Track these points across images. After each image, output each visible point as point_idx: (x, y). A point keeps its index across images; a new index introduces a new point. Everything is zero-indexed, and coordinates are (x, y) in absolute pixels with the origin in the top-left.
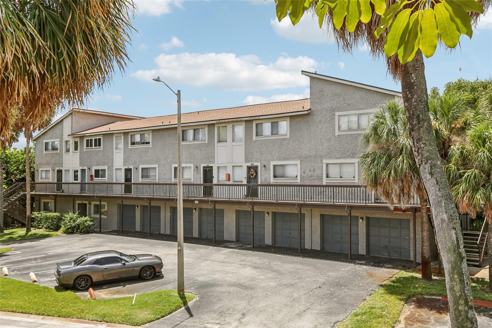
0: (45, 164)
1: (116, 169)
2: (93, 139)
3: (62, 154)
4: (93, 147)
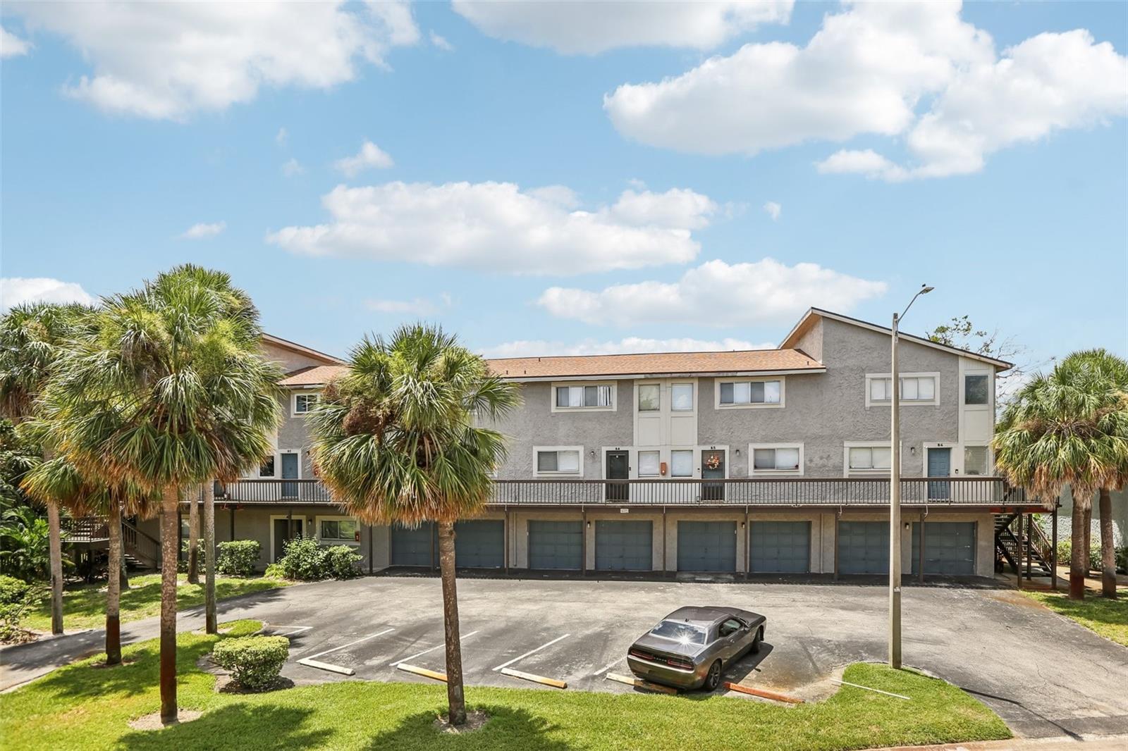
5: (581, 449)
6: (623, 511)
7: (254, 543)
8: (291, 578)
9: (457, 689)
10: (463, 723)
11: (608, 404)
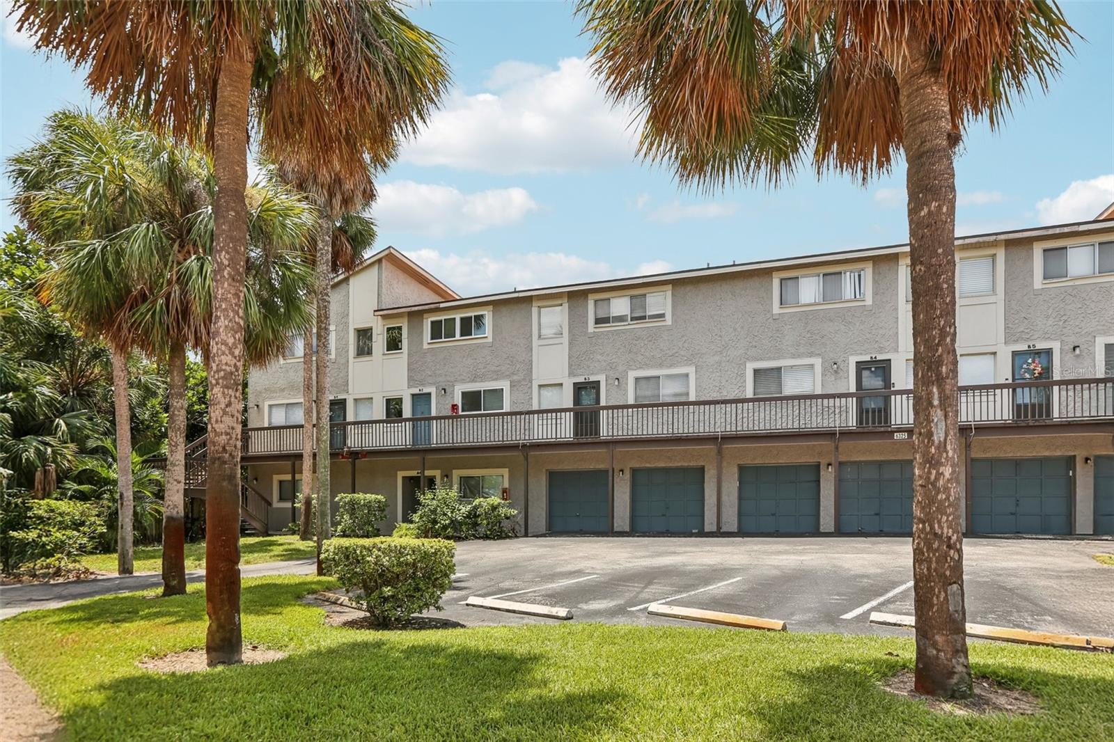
0: (283, 390)
1: (540, 386)
2: (458, 316)
3: (343, 361)
4: (458, 336)
5: (817, 362)
6: (897, 436)
7: (379, 497)
10: (970, 696)
11: (858, 296)
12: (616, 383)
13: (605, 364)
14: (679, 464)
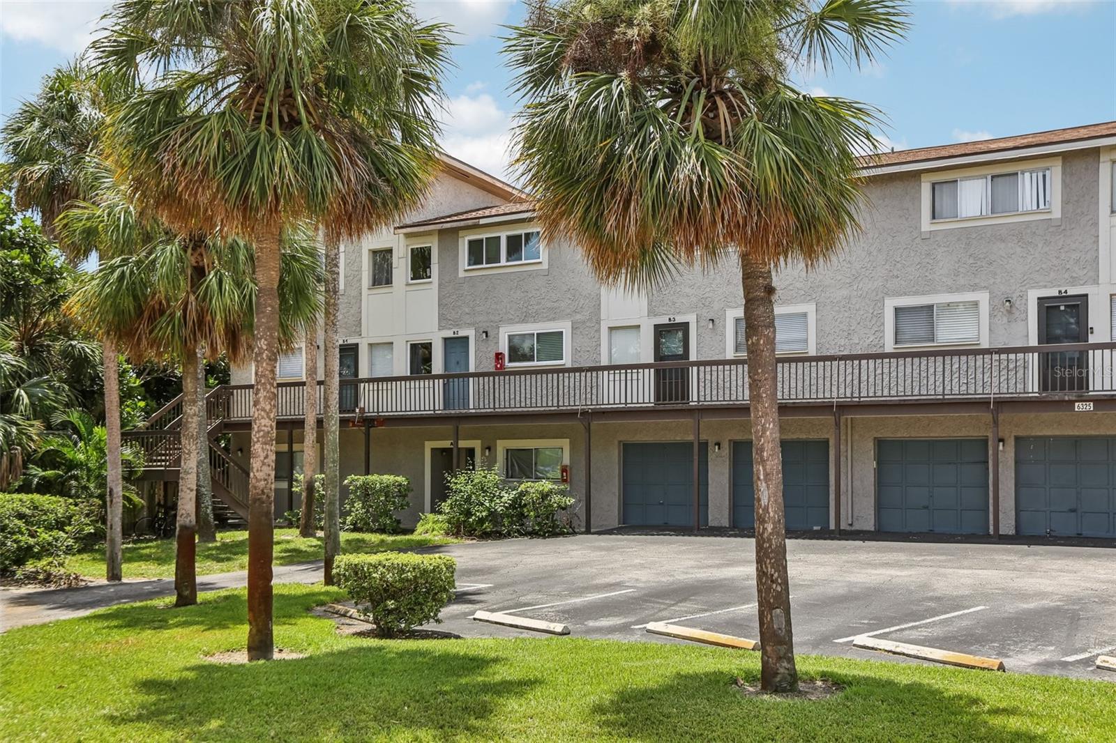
1: (611, 329)
2: (503, 235)
3: (354, 293)
4: (503, 262)
5: (983, 298)
6: (1079, 407)
7: (400, 479)
8: (457, 534)
9: (778, 616)
10: (790, 691)
11: (1042, 206)
12: (711, 326)
13: (694, 300)
14: (795, 437)
